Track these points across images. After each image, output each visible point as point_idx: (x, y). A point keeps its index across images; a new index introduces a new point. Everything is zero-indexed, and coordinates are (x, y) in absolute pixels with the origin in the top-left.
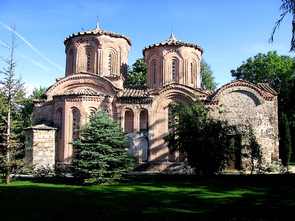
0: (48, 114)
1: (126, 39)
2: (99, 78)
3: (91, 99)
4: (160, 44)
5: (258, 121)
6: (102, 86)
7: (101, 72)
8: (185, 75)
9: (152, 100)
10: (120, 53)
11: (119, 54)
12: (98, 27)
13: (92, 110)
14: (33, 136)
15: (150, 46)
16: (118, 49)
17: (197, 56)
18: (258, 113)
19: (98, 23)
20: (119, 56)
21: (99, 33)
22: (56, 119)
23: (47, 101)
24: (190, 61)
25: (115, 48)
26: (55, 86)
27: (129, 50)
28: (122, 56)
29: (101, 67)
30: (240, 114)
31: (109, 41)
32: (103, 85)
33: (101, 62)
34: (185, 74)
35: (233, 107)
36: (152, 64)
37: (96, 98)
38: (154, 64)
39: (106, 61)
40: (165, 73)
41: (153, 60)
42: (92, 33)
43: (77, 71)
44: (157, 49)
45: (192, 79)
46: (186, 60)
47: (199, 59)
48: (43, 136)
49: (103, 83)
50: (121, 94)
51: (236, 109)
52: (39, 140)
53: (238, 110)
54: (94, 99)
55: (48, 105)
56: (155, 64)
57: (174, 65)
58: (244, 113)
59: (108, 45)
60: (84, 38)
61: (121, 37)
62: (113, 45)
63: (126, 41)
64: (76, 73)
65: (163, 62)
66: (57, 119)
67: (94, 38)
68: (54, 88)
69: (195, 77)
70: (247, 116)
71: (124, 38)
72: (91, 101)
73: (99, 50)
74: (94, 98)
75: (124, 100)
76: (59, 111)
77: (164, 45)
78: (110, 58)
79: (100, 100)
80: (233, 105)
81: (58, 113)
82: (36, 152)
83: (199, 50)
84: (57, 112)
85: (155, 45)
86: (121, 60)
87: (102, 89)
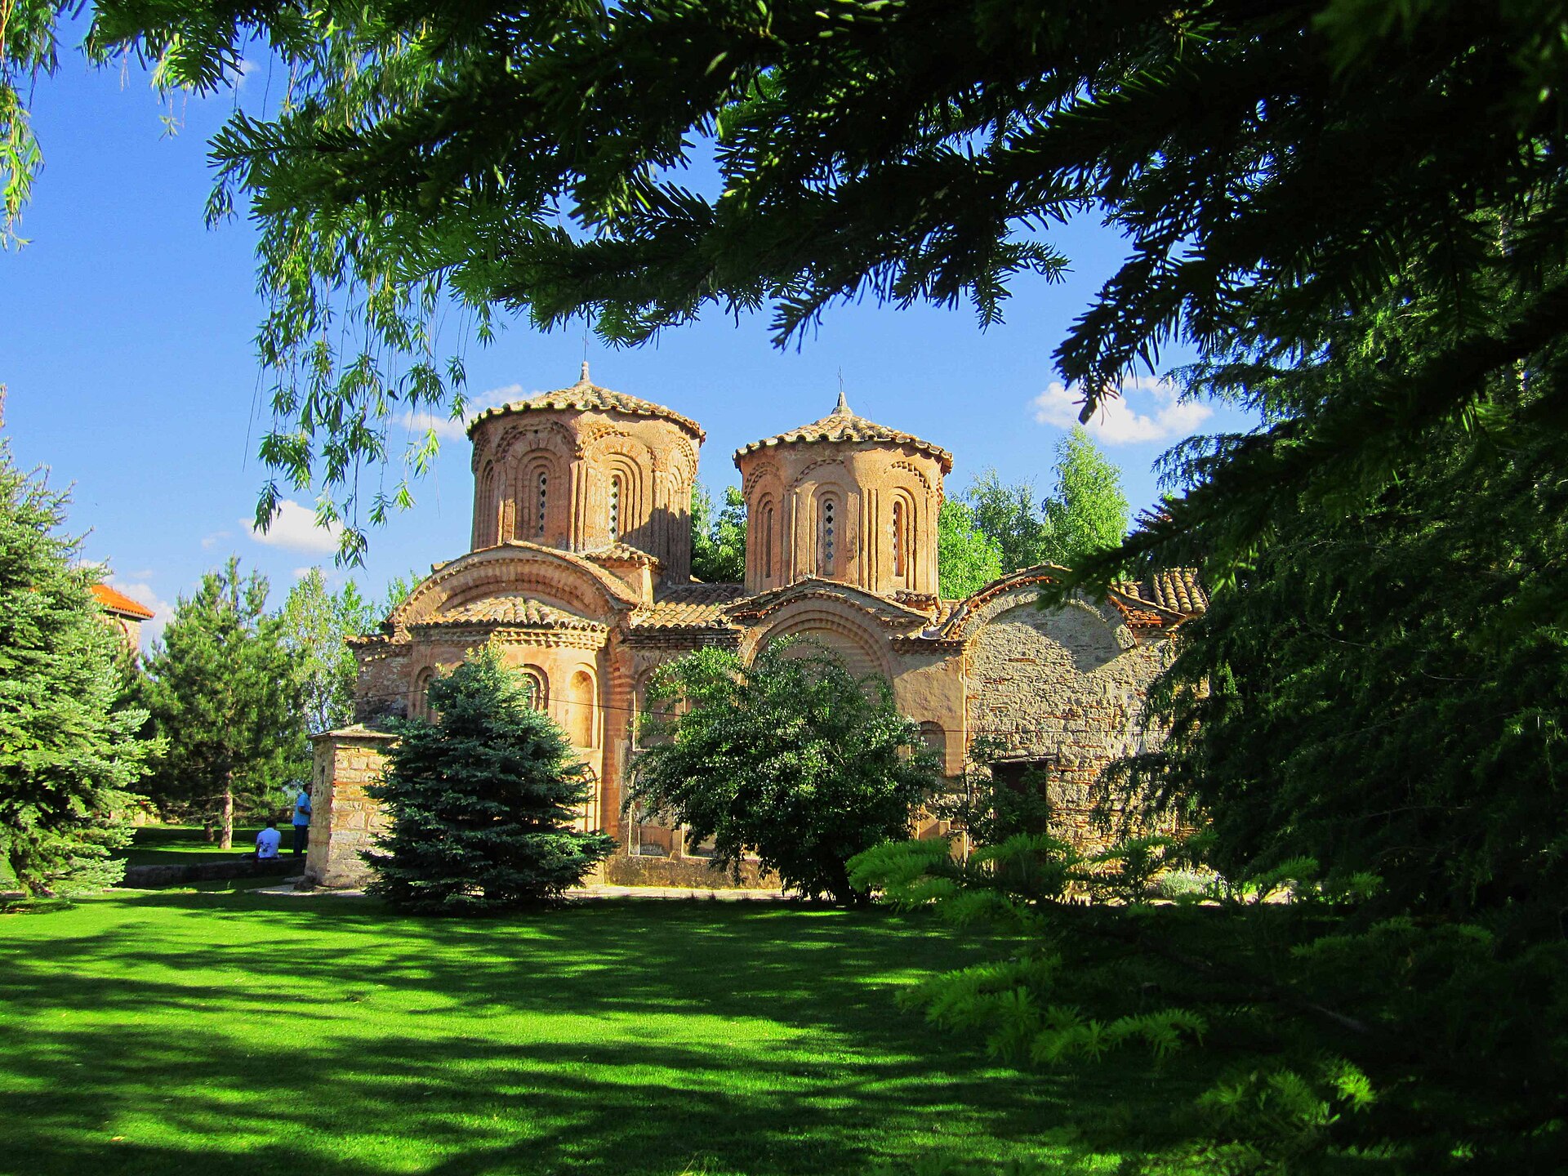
0: (397, 686)
1: (675, 422)
2: (565, 564)
3: (526, 638)
4: (781, 440)
5: (1111, 711)
6: (574, 591)
7: (581, 539)
8: (866, 549)
9: (735, 639)
10: (653, 471)
11: (647, 473)
12: (587, 377)
13: (530, 675)
14: (333, 762)
15: (749, 447)
16: (644, 459)
17: (920, 475)
18: (1111, 686)
19: (586, 363)
20: (648, 482)
21: (571, 406)
22: (414, 705)
23: (393, 640)
24: (894, 495)
25: (633, 454)
26: (421, 593)
27: (696, 457)
28: (658, 481)
29: (581, 524)
30: (1045, 687)
31: (611, 430)
32: (576, 588)
33: (582, 504)
34: (865, 542)
35: (1017, 660)
36: (761, 509)
37: (544, 634)
38: (767, 509)
39: (598, 503)
40: (799, 543)
41: (764, 496)
42: (551, 405)
43: (500, 538)
44: (773, 457)
45: (899, 559)
46: (874, 492)
47: (929, 488)
48: (365, 760)
49: (578, 582)
50: (635, 620)
51: (1029, 669)
52: (353, 774)
53: (1036, 674)
54: (534, 638)
55: (397, 655)
56: (771, 510)
57: (831, 513)
58: (1058, 686)
59: (607, 448)
60: (525, 422)
61: (654, 416)
62: (626, 445)
63: (676, 428)
64: (500, 544)
65: (790, 501)
66: (418, 703)
67: (556, 423)
68: (416, 599)
69: (911, 551)
70: (1069, 693)
71: (667, 418)
72: (524, 645)
73: (574, 466)
74: (537, 635)
75: (645, 638)
76: (423, 677)
77: (793, 444)
78: (615, 490)
79: (555, 639)
80: (1020, 656)
81: (421, 683)
82: (342, 814)
83: (926, 454)
84: (417, 681)
85: (763, 444)
86: (658, 495)
87: (576, 603)
